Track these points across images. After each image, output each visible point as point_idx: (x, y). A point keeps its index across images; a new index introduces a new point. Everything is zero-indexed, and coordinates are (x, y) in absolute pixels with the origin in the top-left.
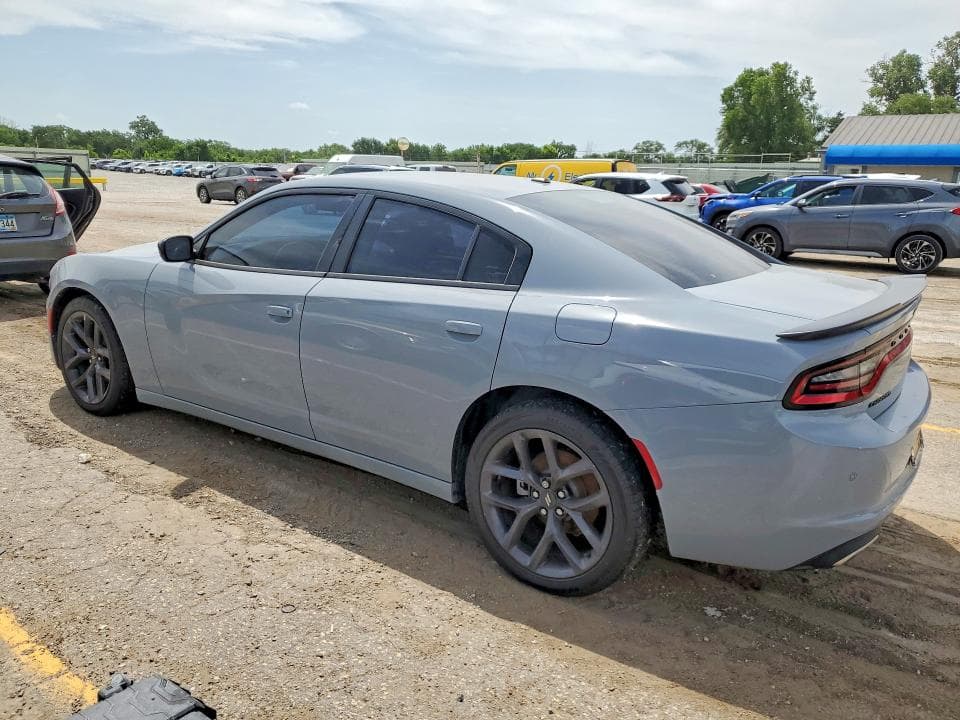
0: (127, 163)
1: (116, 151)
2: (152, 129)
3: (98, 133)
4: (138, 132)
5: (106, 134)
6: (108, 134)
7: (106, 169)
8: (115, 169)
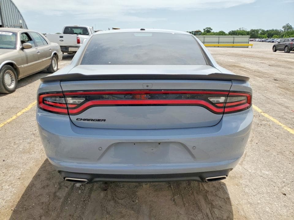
0: (273, 40)
1: (274, 36)
2: (290, 27)
3: (271, 30)
4: (285, 29)
5: (273, 30)
6: (274, 30)
7: (266, 42)
8: (269, 42)
